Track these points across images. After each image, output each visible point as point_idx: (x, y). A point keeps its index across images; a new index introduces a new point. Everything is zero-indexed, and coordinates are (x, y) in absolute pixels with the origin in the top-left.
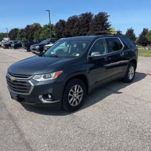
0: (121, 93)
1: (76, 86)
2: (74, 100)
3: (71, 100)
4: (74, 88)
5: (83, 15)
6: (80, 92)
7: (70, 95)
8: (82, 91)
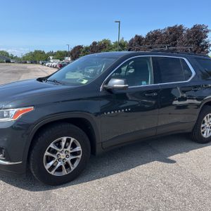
0: (173, 162)
1: (65, 139)
2: (59, 164)
3: (51, 163)
4: (60, 141)
5: (169, 28)
6: (74, 150)
7: (47, 153)
8: (79, 148)
